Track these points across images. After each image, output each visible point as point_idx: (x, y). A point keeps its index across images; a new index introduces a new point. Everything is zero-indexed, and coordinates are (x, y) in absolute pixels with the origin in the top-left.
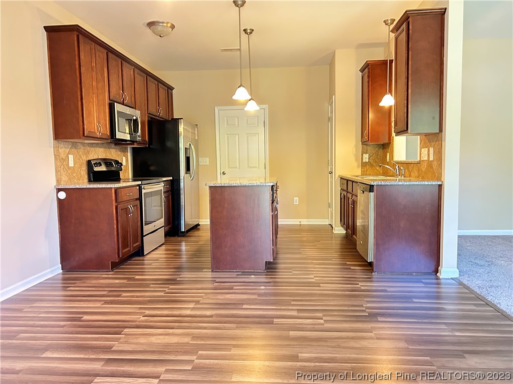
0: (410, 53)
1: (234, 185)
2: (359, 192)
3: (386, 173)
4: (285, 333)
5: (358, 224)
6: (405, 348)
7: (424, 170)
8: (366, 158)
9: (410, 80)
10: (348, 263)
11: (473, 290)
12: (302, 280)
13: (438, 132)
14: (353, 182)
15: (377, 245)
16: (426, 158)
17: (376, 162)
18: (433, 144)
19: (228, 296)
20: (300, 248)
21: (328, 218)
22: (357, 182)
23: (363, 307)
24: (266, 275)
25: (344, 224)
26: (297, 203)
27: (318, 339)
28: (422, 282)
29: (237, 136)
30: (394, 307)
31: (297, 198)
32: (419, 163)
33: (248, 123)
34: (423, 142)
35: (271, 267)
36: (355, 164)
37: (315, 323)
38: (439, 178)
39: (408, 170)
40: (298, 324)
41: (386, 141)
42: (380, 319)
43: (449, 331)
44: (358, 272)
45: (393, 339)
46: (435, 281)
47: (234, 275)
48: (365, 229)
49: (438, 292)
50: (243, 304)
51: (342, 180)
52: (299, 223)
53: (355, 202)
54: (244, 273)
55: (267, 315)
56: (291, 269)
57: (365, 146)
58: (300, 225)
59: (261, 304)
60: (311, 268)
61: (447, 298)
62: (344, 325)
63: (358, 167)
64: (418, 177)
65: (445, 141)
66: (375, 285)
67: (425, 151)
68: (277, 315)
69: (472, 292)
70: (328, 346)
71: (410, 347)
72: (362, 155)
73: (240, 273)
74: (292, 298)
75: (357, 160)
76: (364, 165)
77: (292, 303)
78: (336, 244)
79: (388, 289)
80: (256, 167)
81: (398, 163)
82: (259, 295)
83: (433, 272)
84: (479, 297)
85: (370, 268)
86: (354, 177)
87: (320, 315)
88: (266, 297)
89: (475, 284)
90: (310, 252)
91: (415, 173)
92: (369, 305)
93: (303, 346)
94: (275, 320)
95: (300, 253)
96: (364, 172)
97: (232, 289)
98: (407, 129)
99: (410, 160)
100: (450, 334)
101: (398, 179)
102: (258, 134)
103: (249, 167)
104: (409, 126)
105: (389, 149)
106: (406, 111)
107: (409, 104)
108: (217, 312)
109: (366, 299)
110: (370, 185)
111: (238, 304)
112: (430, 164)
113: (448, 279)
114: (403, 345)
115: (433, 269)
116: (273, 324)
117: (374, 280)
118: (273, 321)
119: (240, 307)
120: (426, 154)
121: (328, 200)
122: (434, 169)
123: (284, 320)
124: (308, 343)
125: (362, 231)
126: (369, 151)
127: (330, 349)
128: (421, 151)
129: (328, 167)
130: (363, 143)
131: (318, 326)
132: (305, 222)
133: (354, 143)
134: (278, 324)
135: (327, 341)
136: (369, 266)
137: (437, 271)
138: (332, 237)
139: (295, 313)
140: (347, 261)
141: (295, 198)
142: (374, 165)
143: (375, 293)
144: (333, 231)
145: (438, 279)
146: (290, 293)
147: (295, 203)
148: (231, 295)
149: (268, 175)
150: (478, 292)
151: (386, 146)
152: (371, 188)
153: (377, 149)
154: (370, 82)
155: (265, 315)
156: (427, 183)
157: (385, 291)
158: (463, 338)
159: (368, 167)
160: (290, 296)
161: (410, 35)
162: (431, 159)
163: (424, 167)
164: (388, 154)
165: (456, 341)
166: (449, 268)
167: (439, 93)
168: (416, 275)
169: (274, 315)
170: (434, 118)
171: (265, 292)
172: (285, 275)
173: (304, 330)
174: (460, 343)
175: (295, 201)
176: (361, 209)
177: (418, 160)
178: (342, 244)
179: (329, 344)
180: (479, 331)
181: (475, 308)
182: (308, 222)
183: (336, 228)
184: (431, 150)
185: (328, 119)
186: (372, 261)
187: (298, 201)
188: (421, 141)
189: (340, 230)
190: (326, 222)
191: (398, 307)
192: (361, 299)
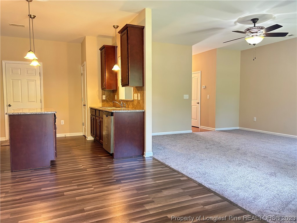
0: (129, 46)
1: (28, 114)
2: (104, 116)
3: (115, 106)
4: (73, 199)
5: (103, 134)
6: (137, 193)
7: (135, 104)
8: (104, 97)
9: (129, 59)
10: (99, 156)
11: (160, 161)
12: (76, 169)
13: (142, 86)
14: (99, 110)
15: (115, 144)
16: (136, 99)
17: (109, 100)
18: (140, 92)
19: (29, 185)
20: (69, 151)
21: (83, 132)
22: (102, 111)
23: (112, 177)
24: (51, 169)
25: (94, 134)
26: (63, 124)
27: (93, 198)
28: (138, 160)
29: (20, 81)
30: (127, 175)
31: (63, 121)
32: (133, 101)
33: (28, 73)
34: (135, 90)
35: (53, 164)
36: (99, 101)
37: (88, 190)
38: (143, 109)
39: (127, 104)
40: (79, 193)
41: (115, 89)
42: (122, 182)
43: (154, 181)
44: (105, 160)
45: (130, 190)
46: (142, 159)
47: (29, 172)
48: (108, 136)
49: (144, 164)
50: (41, 188)
51: (91, 109)
52: (64, 136)
53: (101, 122)
54: (36, 170)
55: (59, 191)
56: (67, 163)
57: (103, 91)
58: (65, 137)
59: (53, 186)
60: (79, 161)
61: (149, 166)
62: (105, 188)
63: (100, 102)
64: (133, 108)
65: (145, 90)
66: (115, 165)
67: (136, 95)
68: (66, 190)
69: (159, 162)
70: (99, 201)
71: (139, 192)
72: (102, 96)
73: (34, 170)
74: (72, 179)
75: (99, 98)
76: (103, 101)
77: (73, 182)
78: (89, 146)
79: (123, 166)
80: (34, 102)
81: (122, 100)
82: (50, 181)
83: (141, 155)
84: (162, 164)
85: (111, 157)
86: (99, 108)
87: (91, 185)
88: (55, 181)
89: (160, 158)
90: (76, 152)
91: (131, 106)
92: (115, 176)
93: (86, 204)
94: (64, 193)
95: (70, 154)
96: (103, 105)
97: (30, 180)
98: (129, 84)
99: (128, 99)
100: (154, 182)
101: (122, 109)
102: (36, 80)
103: (29, 102)
104: (129, 82)
105: (117, 93)
106: (127, 74)
107: (129, 71)
108: (24, 196)
109: (113, 173)
110: (112, 113)
111: (37, 188)
112: (138, 101)
113: (148, 157)
114: (135, 192)
115: (141, 153)
116: (64, 196)
117: (114, 162)
118: (64, 194)
119: (39, 190)
120: (136, 97)
121: (82, 122)
122: (141, 103)
123: (70, 192)
124: (88, 201)
125: (107, 137)
126: (106, 94)
127: (101, 202)
128: (134, 95)
129: (82, 102)
130: (102, 89)
131: (91, 192)
132: (68, 135)
133: (97, 89)
134: (67, 195)
135: (98, 198)
136: (112, 156)
137: (143, 154)
138: (86, 143)
139: (76, 187)
140: (99, 155)
141: (62, 121)
142: (109, 101)
143: (117, 169)
144: (87, 139)
145: (144, 158)
146: (70, 177)
147: (62, 124)
148: (31, 184)
149: (43, 107)
150: (162, 161)
151: (115, 91)
152: (112, 114)
153: (110, 93)
154: (106, 57)
155: (58, 191)
156: (138, 111)
157: (121, 167)
158: (160, 183)
159: (105, 102)
160: (71, 179)
161: (129, 37)
162: (139, 99)
163: (135, 103)
164: (116, 96)
165: (158, 185)
166: (149, 152)
167: (142, 67)
168: (134, 158)
169: (63, 190)
170: (140, 79)
171: (54, 179)
172: (62, 167)
173: (84, 195)
174: (159, 186)
175: (61, 123)
176: (105, 125)
177: (133, 99)
178: (92, 146)
179: (99, 200)
180: (165, 179)
181: (162, 169)
182: (70, 135)
183: (88, 137)
184: (139, 95)
185: (81, 74)
186: (113, 153)
187: (63, 123)
188: (134, 90)
189: (90, 138)
190: (81, 134)
191: (130, 174)
192: (110, 173)
